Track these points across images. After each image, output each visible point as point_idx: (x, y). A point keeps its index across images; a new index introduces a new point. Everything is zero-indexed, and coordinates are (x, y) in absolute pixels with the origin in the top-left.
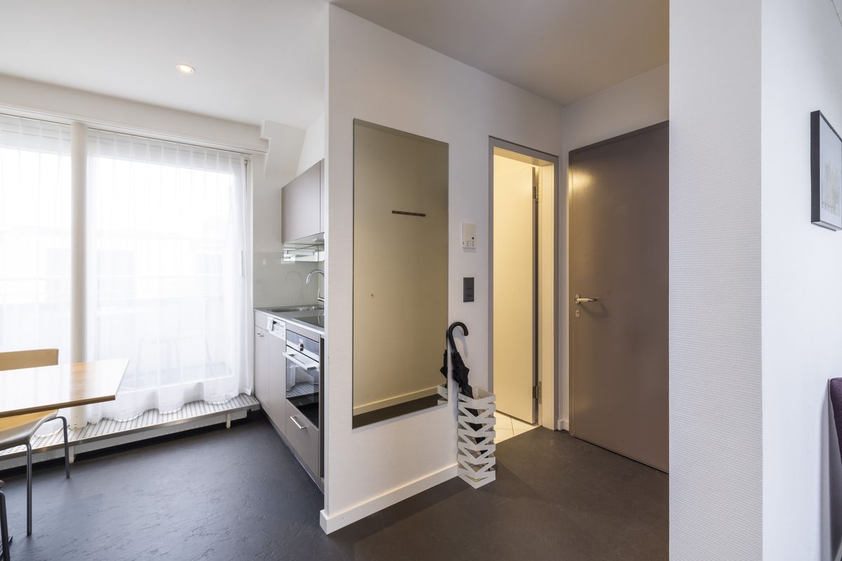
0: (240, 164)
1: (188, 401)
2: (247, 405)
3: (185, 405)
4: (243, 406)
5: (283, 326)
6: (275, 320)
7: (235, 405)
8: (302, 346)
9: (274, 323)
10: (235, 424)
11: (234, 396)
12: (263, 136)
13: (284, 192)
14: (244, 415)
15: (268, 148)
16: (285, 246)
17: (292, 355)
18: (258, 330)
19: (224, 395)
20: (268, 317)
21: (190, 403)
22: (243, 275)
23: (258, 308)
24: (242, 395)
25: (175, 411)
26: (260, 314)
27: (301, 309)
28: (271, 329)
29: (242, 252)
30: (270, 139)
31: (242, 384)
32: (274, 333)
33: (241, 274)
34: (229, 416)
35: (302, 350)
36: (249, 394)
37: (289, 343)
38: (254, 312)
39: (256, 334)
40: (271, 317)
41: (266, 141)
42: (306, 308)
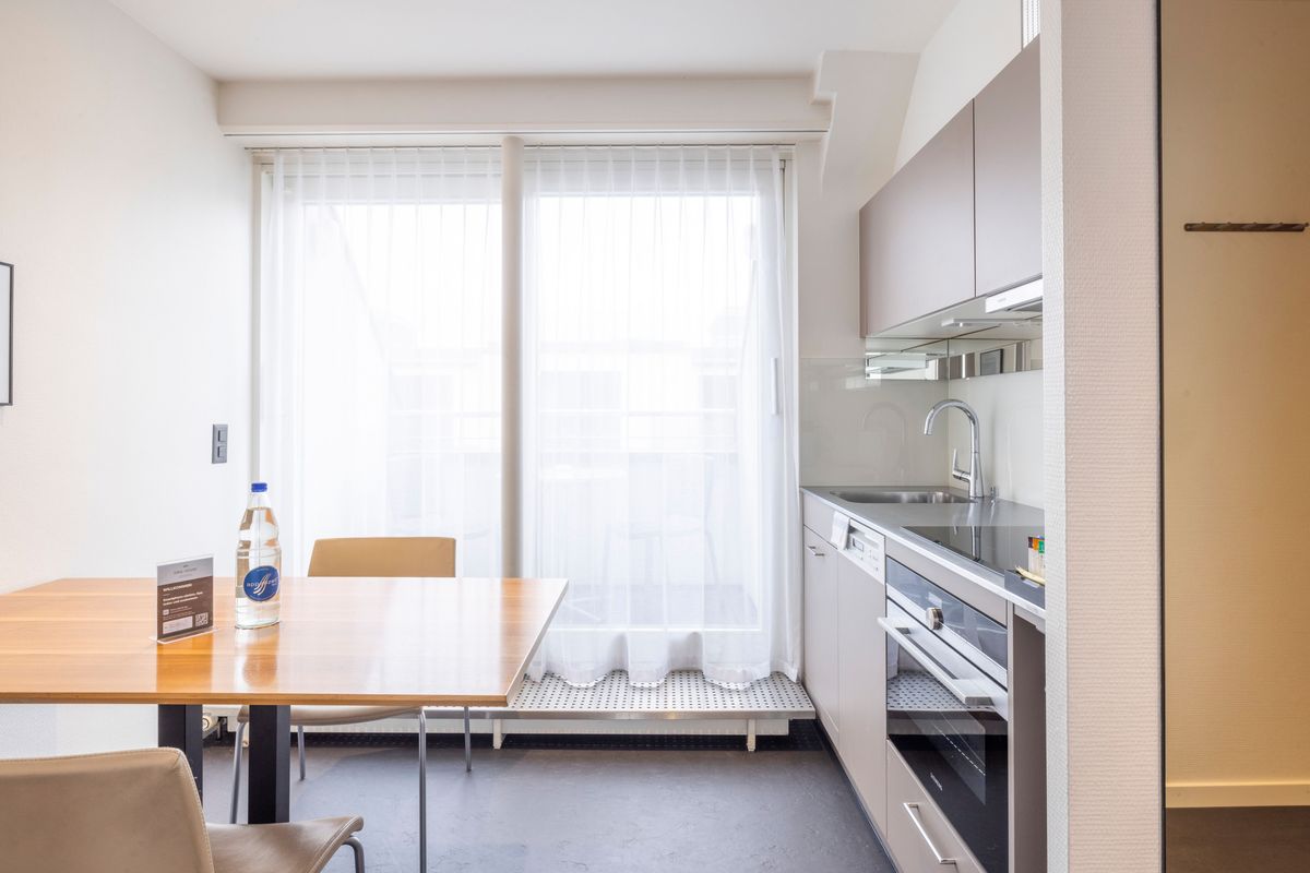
0: (771, 170)
1: (679, 666)
2: (789, 709)
3: (673, 673)
4: (781, 708)
5: (874, 544)
6: (854, 524)
7: (763, 702)
8: (939, 614)
9: (851, 530)
10: (765, 743)
11: (760, 677)
12: (819, 92)
13: (866, 221)
14: (782, 729)
15: (829, 119)
16: (870, 344)
17: (905, 631)
18: (812, 540)
19: (739, 671)
20: (837, 514)
21: (680, 672)
22: (778, 411)
23: (809, 487)
24: (777, 675)
25: (654, 685)
26: (817, 503)
27: (905, 496)
28: (843, 544)
29: (776, 360)
30: (834, 97)
31: (778, 654)
32: (849, 555)
33: (773, 411)
34: (752, 724)
35: (938, 626)
36: (794, 679)
37: (893, 592)
38: (802, 494)
39: (805, 548)
40: (841, 516)
41: (824, 105)
42: (916, 494)
